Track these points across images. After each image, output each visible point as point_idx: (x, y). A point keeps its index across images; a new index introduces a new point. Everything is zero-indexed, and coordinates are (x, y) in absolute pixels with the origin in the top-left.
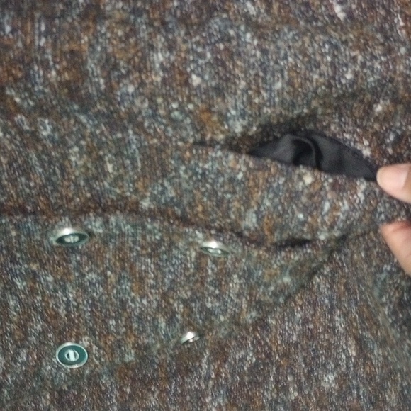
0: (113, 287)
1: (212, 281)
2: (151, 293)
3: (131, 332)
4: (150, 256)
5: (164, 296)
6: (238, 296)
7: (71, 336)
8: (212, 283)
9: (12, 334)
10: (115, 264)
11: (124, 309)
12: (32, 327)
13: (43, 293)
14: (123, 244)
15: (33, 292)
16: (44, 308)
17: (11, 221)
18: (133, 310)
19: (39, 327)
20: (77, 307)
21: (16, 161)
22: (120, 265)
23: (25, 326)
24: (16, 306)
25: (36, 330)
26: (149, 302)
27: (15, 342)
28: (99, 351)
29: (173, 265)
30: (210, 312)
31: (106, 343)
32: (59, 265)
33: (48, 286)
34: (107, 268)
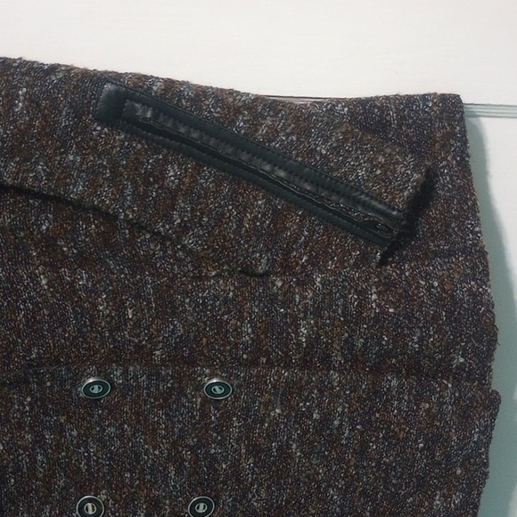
0: (130, 440)
1: (214, 427)
2: (162, 443)
3: (144, 484)
4: (162, 407)
5: (174, 445)
6: (238, 440)
7: (91, 490)
8: (214, 430)
9: (37, 492)
10: (131, 417)
11: (138, 462)
12: (55, 484)
13: (68, 448)
14: (138, 396)
15: (59, 447)
16: (67, 463)
17: (48, 370)
18: (146, 463)
19: (61, 483)
20: (97, 462)
21: (55, 314)
22: (136, 418)
23: (49, 482)
24: (43, 462)
25: (59, 486)
26: (160, 452)
27: (40, 498)
28: (114, 505)
29: (182, 415)
30: (214, 458)
31: (121, 496)
32: (83, 419)
33: (72, 441)
34: (125, 422)
